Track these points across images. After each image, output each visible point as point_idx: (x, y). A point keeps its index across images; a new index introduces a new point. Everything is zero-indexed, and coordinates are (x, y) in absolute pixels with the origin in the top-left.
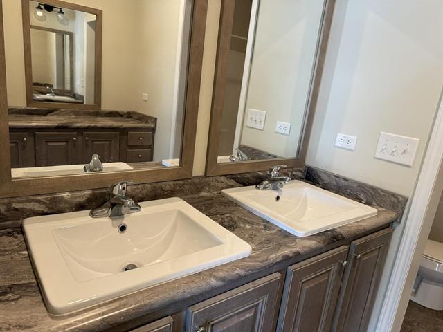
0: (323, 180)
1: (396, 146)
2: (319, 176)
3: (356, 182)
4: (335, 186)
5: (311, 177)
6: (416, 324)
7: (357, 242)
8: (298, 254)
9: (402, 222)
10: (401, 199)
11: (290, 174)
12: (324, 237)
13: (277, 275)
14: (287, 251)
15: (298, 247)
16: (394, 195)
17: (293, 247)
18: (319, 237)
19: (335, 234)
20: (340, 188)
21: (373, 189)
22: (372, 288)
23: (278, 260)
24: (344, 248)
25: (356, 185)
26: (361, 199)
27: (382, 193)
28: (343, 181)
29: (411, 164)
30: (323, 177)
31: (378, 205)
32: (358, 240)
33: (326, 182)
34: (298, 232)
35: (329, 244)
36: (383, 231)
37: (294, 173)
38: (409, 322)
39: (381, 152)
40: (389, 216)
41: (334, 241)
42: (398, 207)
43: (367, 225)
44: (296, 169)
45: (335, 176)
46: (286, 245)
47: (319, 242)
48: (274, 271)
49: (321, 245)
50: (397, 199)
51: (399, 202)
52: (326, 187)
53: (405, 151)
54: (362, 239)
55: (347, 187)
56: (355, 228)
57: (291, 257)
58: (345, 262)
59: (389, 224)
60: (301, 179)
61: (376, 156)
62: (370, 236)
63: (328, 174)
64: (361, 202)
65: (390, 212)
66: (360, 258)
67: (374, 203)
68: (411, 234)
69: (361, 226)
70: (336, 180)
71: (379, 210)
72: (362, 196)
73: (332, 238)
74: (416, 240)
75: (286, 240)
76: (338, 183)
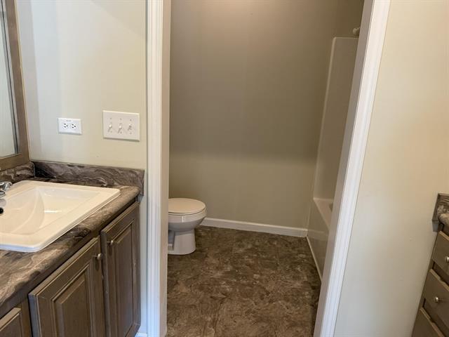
0: (56, 173)
1: (120, 124)
2: (51, 170)
3: (92, 167)
4: (71, 176)
5: (42, 172)
6: (178, 273)
7: (106, 229)
8: (37, 274)
9: (145, 194)
10: (138, 173)
11: (12, 175)
12: (67, 240)
13: (16, 311)
14: (20, 278)
15: (36, 266)
16: (131, 171)
17: (28, 269)
18: (61, 242)
19: (79, 231)
20: (78, 177)
21: (111, 169)
22: (135, 264)
23: (8, 296)
24: (95, 240)
25: (93, 170)
26: (103, 183)
27: (120, 172)
28: (79, 169)
29: (138, 138)
30: (56, 169)
31: (120, 184)
32: (108, 227)
33: (61, 175)
34: (33, 247)
35: (74, 245)
36: (130, 208)
37: (18, 173)
38: (173, 274)
39: (109, 131)
40: (131, 192)
41: (79, 240)
42: (137, 181)
43: (111, 209)
44: (20, 167)
45: (69, 166)
46: (17, 271)
47: (62, 248)
48: (9, 309)
49: (65, 250)
50: (136, 174)
51: (137, 176)
52: (62, 180)
53: (130, 126)
54: (111, 224)
55: (85, 175)
56: (101, 216)
57: (28, 283)
58: (99, 255)
59: (135, 198)
60: (30, 178)
61: (105, 136)
62: (118, 218)
63: (61, 165)
64: (102, 186)
65: (132, 188)
66: (114, 243)
67: (115, 183)
68: (154, 202)
69: (105, 212)
70: (71, 170)
71: (121, 190)
72: (102, 180)
73: (77, 237)
74: (159, 205)
75: (18, 263)
76: (74, 172)
